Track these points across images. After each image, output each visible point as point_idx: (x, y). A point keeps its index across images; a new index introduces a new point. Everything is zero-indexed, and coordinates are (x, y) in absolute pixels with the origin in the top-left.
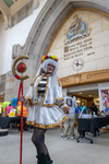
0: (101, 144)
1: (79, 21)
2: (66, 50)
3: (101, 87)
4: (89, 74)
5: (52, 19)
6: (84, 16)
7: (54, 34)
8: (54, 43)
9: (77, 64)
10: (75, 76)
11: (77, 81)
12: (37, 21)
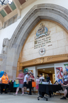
3: (56, 66)
4: (49, 57)
5: (28, 25)
7: (29, 33)
9: (42, 52)
12: (19, 25)
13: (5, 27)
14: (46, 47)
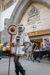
0: (43, 63)
1: (34, 8)
2: (28, 21)
3: (44, 38)
5: (22, 7)
6: (37, 6)
7: (23, 14)
8: (23, 18)
9: (33, 27)
11: (33, 35)
12: (15, 8)
13: (4, 10)
14: (36, 24)
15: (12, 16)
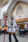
1: (20, 6)
2: (17, 13)
3: (26, 23)
4: (23, 19)
5: (13, 5)
6: (21, 5)
7: (14, 9)
8: (14, 11)
9: (20, 17)
10: (19, 20)
11: (20, 21)
12: (9, 6)
13: (3, 7)
14: (21, 15)
15: (7, 10)
